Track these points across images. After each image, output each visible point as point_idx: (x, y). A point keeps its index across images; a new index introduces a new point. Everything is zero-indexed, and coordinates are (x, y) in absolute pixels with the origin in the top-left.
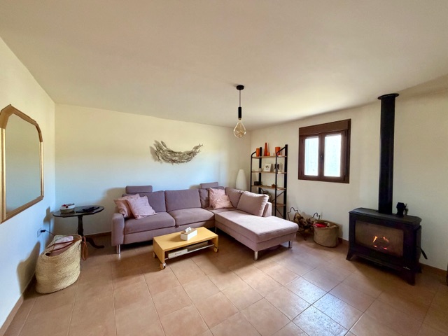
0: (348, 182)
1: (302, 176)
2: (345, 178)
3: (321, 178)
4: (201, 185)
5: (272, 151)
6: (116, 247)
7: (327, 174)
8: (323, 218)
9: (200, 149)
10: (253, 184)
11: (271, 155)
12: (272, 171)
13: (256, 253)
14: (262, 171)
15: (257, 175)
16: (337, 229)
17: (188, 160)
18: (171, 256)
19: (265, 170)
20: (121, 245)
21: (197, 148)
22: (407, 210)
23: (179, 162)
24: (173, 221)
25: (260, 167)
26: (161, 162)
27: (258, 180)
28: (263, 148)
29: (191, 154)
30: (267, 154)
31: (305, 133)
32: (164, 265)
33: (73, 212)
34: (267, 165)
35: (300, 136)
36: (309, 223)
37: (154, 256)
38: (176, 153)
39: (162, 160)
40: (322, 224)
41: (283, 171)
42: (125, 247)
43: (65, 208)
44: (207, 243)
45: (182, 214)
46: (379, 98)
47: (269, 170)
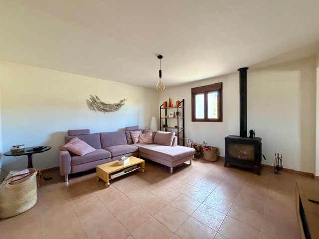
0: (222, 121)
1: (194, 119)
2: (220, 119)
3: (206, 119)
4: (126, 128)
5: (174, 104)
6: (64, 176)
7: (209, 117)
8: (208, 145)
9: (125, 102)
10: (162, 126)
11: (174, 106)
12: (174, 117)
13: (172, 169)
14: (168, 117)
15: (164, 120)
16: (216, 150)
17: (116, 109)
18: (113, 177)
19: (170, 116)
20: (69, 175)
21: (122, 101)
22: (254, 134)
23: (110, 111)
24: (109, 154)
25: (166, 115)
26: (96, 111)
27: (164, 124)
28: (168, 102)
29: (118, 106)
30: (171, 106)
31: (195, 92)
32: (109, 184)
33: (23, 151)
34: (171, 113)
35: (192, 94)
36: (200, 148)
37: (98, 179)
38: (107, 104)
39: (96, 109)
40: (208, 148)
41: (182, 117)
42: (72, 176)
43: (16, 148)
44: (136, 166)
45: (115, 149)
46: (238, 70)
47: (172, 116)
